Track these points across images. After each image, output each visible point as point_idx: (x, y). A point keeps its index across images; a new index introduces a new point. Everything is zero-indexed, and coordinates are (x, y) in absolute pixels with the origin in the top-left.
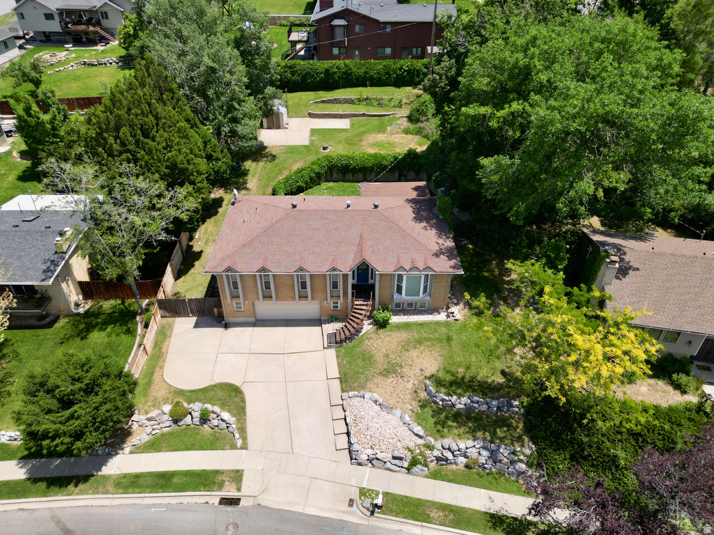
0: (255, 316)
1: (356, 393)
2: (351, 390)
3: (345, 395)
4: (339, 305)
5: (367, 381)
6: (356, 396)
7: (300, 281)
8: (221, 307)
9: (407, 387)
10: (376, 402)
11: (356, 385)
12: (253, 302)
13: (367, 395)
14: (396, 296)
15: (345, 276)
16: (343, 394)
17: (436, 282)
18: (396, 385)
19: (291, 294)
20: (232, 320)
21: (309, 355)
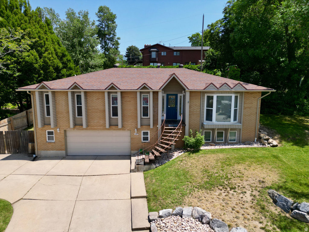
0: (66, 149)
1: (170, 210)
2: (162, 209)
3: (154, 215)
4: (149, 136)
5: (183, 195)
6: (169, 215)
7: (112, 106)
8: (34, 142)
9: (245, 199)
10: (201, 218)
11: (169, 201)
12: (65, 131)
13: (187, 211)
14: (206, 123)
15: (156, 93)
16: (151, 213)
17: (245, 108)
18: (227, 198)
19: (102, 122)
20: (43, 153)
21: (114, 177)
